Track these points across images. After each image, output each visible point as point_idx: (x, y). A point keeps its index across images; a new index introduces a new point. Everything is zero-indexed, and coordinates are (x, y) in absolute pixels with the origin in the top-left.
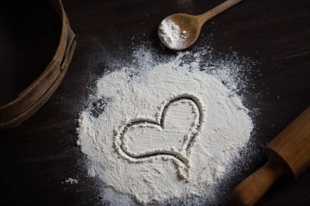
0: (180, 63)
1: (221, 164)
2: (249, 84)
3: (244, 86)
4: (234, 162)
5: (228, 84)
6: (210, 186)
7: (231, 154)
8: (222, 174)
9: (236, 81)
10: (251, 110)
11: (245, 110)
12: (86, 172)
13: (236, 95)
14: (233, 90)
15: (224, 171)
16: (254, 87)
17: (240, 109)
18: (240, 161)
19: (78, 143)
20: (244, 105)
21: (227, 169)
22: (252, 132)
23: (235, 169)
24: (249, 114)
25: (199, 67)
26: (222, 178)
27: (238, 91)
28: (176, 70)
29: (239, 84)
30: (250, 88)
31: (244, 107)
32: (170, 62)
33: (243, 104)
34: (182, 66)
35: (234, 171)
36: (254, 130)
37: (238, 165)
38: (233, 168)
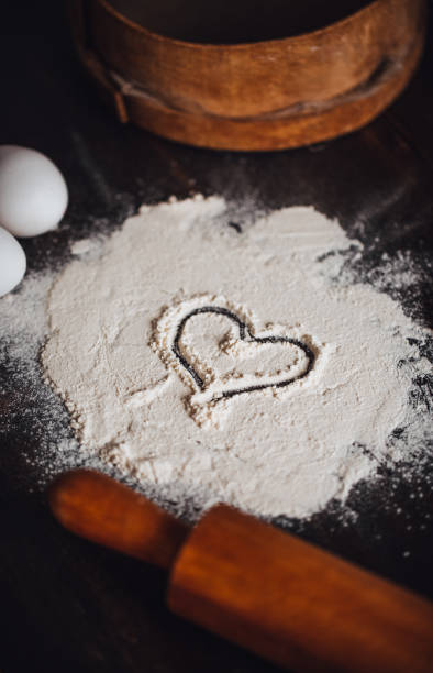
0: (417, 337)
1: (176, 469)
2: (420, 485)
3: (408, 476)
4: (191, 499)
5: (399, 443)
6: (112, 458)
7: (210, 485)
8: (152, 478)
9: (415, 457)
10: (348, 503)
11: (341, 491)
12: (81, 237)
13: (375, 464)
14: (388, 457)
15: (161, 481)
16: (412, 496)
17: (341, 479)
18: (197, 510)
19: (144, 209)
20: (356, 487)
21: (168, 487)
22: (287, 519)
23: (175, 504)
24: (335, 502)
25: (423, 376)
26: (142, 482)
27: (390, 465)
28: (395, 335)
29: (410, 465)
30: (409, 488)
31: (348, 487)
32: (410, 319)
33: (358, 484)
34: (411, 344)
35: (167, 504)
36: (295, 521)
37: (187, 507)
38: (175, 500)
